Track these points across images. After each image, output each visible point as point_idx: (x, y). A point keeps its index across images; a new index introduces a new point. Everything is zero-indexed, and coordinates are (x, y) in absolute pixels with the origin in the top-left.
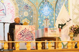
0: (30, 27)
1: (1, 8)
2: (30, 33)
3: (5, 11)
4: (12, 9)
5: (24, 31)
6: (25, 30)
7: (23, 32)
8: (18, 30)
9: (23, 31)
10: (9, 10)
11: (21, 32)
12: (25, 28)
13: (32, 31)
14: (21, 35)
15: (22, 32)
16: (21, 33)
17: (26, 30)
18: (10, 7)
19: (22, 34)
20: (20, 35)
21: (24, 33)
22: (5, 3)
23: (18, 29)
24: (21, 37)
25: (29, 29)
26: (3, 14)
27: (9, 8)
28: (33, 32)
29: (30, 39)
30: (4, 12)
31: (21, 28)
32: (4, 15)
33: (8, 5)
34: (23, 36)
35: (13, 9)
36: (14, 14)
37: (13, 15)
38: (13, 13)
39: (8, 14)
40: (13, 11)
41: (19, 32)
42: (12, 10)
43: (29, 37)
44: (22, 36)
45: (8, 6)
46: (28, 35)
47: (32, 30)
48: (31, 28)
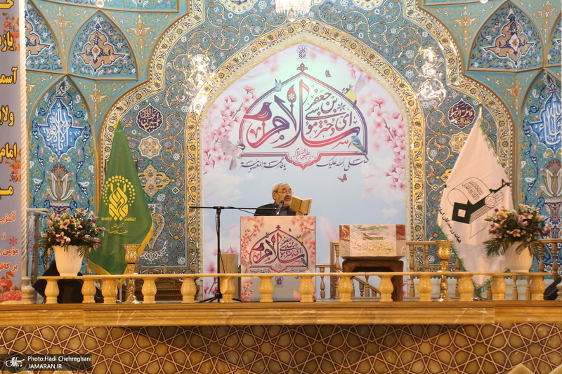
0: (294, 223)
1: (345, 122)
2: (296, 245)
3: (361, 136)
4: (393, 124)
5: (273, 237)
6: (276, 234)
7: (269, 239)
8: (249, 234)
9: (271, 236)
10: (379, 130)
11: (264, 241)
12: (278, 227)
13: (305, 235)
14: (263, 252)
15: (267, 241)
16: (262, 245)
17: (280, 233)
18: (384, 116)
19: (266, 246)
20: (257, 249)
21: (272, 244)
22: (363, 102)
23: (252, 231)
24: (262, 258)
25: (290, 230)
26: (354, 149)
27: (379, 120)
28: (307, 238)
29: (297, 264)
30: (358, 141)
31: (261, 225)
32: (360, 151)
33: (377, 108)
34: (271, 253)
35: (400, 127)
36: (403, 148)
37: (397, 150)
38: (398, 143)
39: (377, 146)
40: (399, 132)
41: (255, 240)
42: (395, 131)
43: (290, 258)
44: (267, 255)
45: (374, 115)
46: (287, 249)
47: (302, 234)
48: (297, 224)
